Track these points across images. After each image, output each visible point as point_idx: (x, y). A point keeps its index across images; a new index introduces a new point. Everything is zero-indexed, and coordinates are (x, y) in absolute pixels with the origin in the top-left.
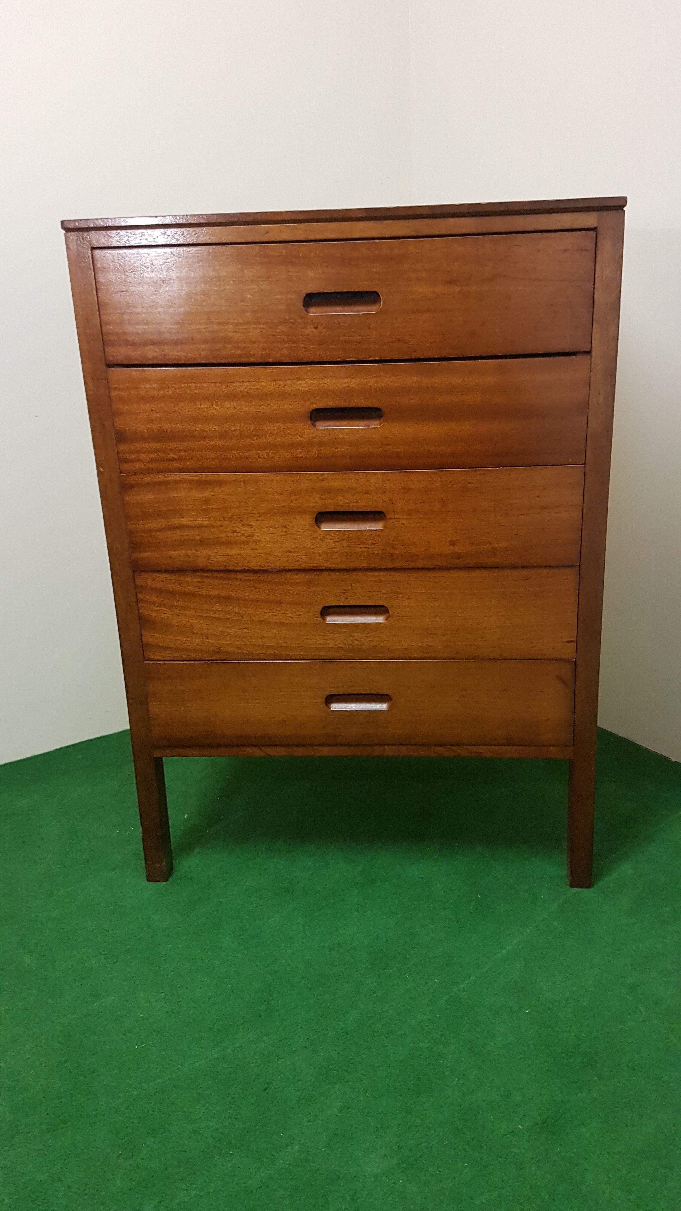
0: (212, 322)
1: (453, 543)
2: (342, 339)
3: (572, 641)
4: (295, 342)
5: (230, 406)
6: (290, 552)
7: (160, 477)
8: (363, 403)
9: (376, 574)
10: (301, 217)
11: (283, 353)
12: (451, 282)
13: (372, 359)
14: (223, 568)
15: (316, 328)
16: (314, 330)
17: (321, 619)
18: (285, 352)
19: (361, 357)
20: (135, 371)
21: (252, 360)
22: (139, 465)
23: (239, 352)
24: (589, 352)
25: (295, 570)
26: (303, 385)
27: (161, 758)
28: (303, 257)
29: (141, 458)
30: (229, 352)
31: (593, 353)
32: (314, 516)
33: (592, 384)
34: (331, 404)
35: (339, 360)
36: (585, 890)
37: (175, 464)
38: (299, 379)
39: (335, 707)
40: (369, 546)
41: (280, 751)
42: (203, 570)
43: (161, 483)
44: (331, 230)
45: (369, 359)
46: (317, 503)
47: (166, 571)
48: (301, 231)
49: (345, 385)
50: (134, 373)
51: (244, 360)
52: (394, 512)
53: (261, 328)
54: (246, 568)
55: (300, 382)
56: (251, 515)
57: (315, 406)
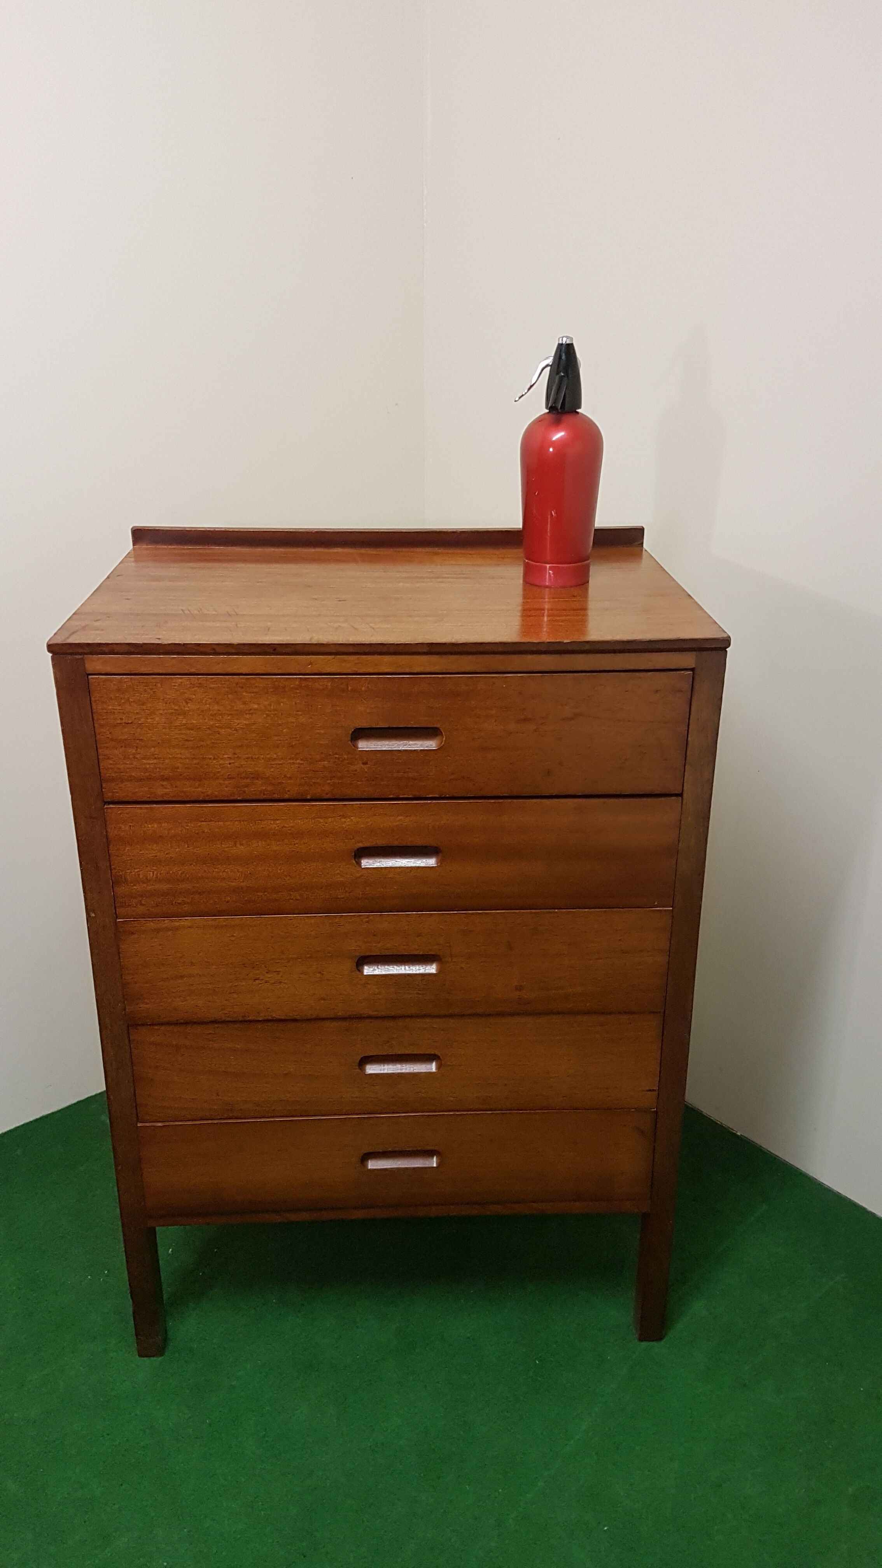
0: (238, 757)
1: (519, 988)
2: (395, 775)
3: (654, 1090)
4: (340, 778)
5: (258, 846)
6: (324, 999)
7: (167, 923)
8: (419, 841)
9: (428, 1020)
10: (351, 650)
11: (325, 789)
12: (526, 720)
13: (430, 796)
14: (241, 1019)
15: (365, 764)
16: (363, 766)
17: (359, 1071)
18: (327, 788)
19: (417, 794)
20: (141, 808)
21: (287, 796)
22: (141, 909)
23: (270, 788)
24: (681, 795)
25: (331, 1019)
26: (347, 823)
27: (154, 1228)
28: (352, 690)
29: (143, 902)
30: (258, 788)
31: (685, 795)
32: (356, 960)
33: (682, 827)
34: (381, 842)
35: (391, 796)
36: (654, 1343)
37: (186, 908)
38: (343, 816)
39: (372, 1165)
40: (420, 992)
41: (305, 1216)
42: (215, 1022)
43: (167, 929)
44: (386, 663)
45: (427, 796)
46: (358, 946)
47: (169, 1024)
48: (350, 663)
49: (398, 823)
50: (139, 811)
51: (276, 796)
52: (451, 956)
53: (299, 764)
54: (270, 1018)
55: (345, 820)
56: (278, 961)
57: (361, 845)
